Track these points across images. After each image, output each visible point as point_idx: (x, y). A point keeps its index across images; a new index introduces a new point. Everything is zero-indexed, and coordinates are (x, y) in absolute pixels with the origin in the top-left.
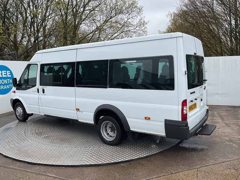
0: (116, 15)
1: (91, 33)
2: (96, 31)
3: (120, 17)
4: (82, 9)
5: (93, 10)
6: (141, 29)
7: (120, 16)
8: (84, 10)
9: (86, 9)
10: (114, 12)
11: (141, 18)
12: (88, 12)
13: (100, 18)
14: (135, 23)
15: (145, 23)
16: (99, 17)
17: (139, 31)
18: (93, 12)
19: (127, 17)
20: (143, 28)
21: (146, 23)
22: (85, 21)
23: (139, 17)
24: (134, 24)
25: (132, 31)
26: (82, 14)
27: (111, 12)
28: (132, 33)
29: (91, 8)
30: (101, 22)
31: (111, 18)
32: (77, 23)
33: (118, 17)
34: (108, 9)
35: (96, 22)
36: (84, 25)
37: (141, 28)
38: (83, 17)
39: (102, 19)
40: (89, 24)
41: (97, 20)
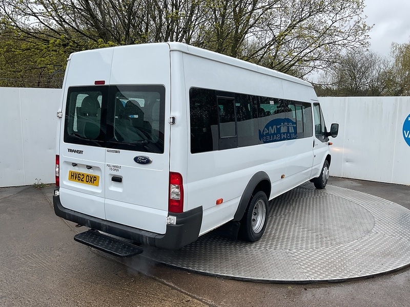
0: (310, 15)
1: (261, 49)
2: (272, 45)
3: (319, 18)
4: (250, 8)
5: (269, 8)
6: (357, 40)
7: (317, 17)
8: (253, 10)
9: (258, 7)
10: (307, 9)
11: (360, 19)
12: (260, 11)
13: (281, 21)
14: (347, 29)
15: (366, 27)
16: (279, 20)
17: (353, 44)
18: (269, 10)
19: (331, 18)
20: (361, 38)
21: (369, 29)
22: (253, 28)
23: (356, 18)
24: (343, 31)
25: (340, 42)
26: (250, 15)
27: (301, 9)
28: (340, 47)
29: (267, 4)
30: (282, 28)
31: (300, 21)
32: (239, 31)
33: (315, 19)
34: (297, 5)
35: (273, 29)
36: (252, 34)
37: (358, 36)
38: (252, 21)
39: (284, 24)
40: (260, 33)
41: (276, 24)
